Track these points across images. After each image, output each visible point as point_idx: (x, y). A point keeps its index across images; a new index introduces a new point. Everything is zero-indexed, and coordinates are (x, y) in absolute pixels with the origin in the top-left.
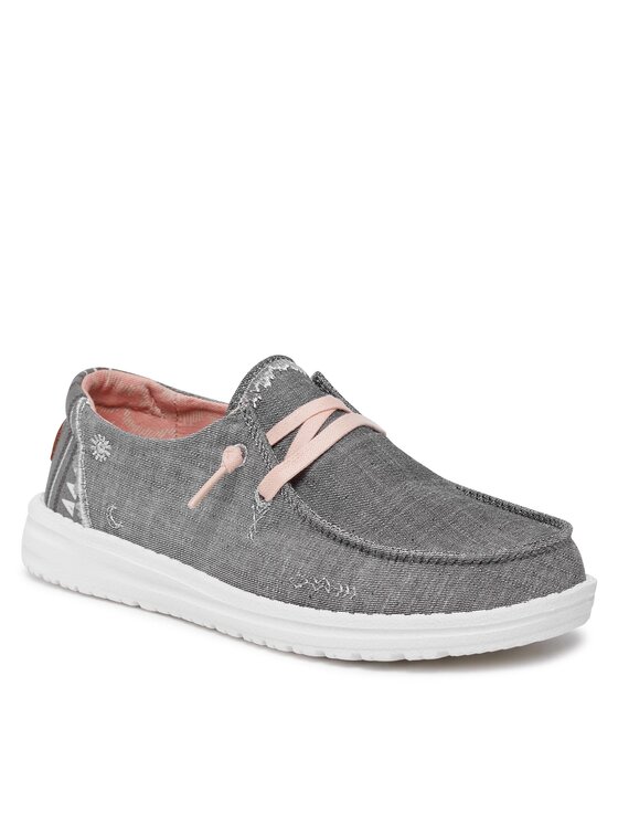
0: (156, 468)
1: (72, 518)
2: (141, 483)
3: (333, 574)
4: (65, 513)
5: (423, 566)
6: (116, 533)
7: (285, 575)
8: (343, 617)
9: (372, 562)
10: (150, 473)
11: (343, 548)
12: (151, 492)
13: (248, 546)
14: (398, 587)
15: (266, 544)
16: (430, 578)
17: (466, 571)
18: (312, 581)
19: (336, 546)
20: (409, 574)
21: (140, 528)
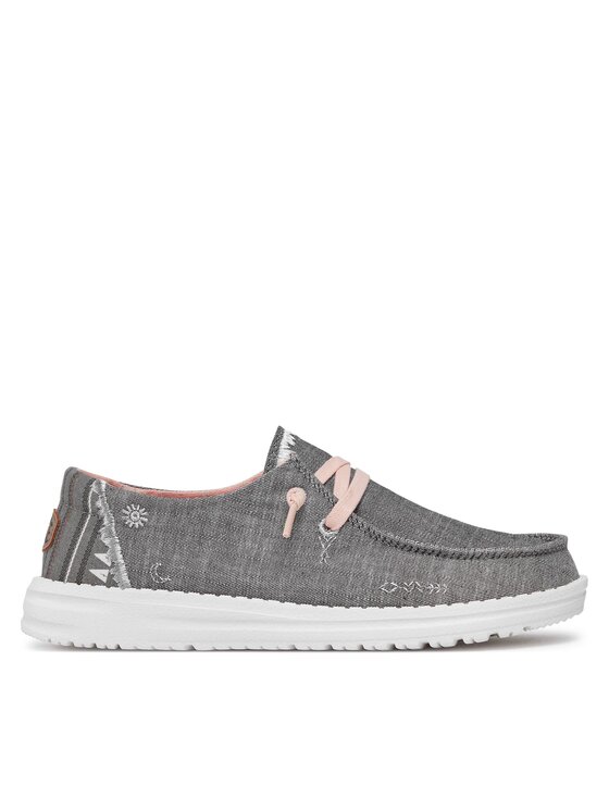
0: (204, 523)
1: (104, 584)
2: (188, 538)
3: (419, 577)
4: (95, 581)
5: (496, 560)
6: (162, 587)
7: (374, 585)
8: (442, 608)
9: (450, 564)
10: (198, 528)
11: (419, 557)
12: (200, 544)
13: (325, 569)
14: (482, 579)
15: (344, 564)
16: (505, 568)
17: (528, 561)
18: (402, 585)
19: (411, 556)
20: (488, 568)
21: (192, 577)
